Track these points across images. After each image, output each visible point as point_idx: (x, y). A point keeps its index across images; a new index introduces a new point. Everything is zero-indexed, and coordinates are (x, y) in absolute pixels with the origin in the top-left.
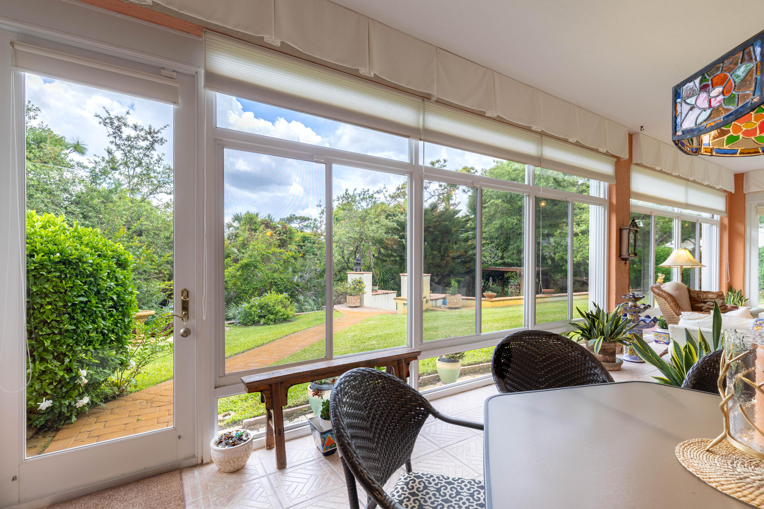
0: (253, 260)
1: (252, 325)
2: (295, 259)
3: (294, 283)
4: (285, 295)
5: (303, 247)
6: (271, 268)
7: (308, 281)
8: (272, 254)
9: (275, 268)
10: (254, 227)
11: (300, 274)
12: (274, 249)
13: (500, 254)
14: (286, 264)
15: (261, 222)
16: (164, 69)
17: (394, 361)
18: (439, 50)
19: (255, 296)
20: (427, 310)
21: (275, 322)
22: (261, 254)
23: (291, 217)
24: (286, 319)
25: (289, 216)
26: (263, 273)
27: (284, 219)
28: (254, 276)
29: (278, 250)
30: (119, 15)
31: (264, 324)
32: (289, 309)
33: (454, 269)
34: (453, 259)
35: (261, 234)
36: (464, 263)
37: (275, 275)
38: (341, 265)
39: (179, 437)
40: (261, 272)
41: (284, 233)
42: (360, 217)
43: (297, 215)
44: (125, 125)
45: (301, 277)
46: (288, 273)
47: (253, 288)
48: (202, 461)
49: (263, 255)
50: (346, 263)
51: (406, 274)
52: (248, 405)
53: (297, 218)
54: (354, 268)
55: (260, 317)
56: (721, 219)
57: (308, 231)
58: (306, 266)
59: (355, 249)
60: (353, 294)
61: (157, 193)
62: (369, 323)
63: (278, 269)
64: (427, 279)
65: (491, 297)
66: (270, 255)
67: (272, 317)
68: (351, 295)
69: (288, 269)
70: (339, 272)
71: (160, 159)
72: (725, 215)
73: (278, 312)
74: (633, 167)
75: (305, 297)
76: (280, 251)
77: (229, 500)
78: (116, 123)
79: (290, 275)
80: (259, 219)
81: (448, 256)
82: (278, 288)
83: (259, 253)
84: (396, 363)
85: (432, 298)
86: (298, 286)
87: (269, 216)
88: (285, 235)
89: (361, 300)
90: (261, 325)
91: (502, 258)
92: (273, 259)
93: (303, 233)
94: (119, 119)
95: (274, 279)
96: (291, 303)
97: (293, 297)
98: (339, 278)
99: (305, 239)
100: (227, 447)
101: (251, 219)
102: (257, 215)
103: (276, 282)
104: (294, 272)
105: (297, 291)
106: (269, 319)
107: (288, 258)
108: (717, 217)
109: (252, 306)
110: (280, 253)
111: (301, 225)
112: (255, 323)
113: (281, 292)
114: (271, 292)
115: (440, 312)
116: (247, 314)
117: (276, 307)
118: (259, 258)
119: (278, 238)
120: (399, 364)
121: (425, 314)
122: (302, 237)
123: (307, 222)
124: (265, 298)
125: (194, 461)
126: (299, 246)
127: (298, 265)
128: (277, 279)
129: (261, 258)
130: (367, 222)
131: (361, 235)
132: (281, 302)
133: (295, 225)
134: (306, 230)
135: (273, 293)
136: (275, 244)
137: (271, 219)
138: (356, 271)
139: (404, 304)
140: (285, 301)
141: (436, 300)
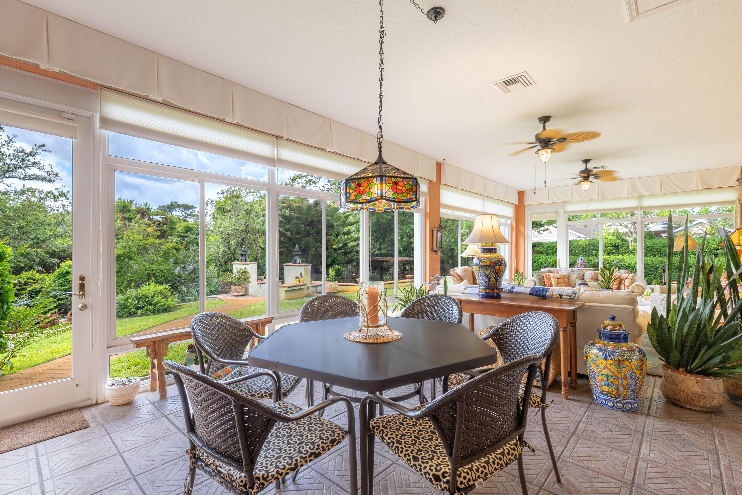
0: (127, 251)
1: (128, 317)
2: (177, 250)
3: (176, 275)
4: (165, 286)
5: (186, 239)
6: (149, 260)
7: (191, 272)
8: (150, 245)
9: (154, 259)
10: (128, 216)
11: (182, 265)
12: (152, 240)
13: (378, 246)
14: (167, 255)
15: (136, 211)
16: (64, 112)
17: (253, 324)
18: (288, 105)
19: (131, 288)
20: (308, 296)
21: (154, 312)
22: (137, 245)
23: (172, 205)
24: (166, 310)
25: (169, 203)
26: (139, 264)
27: (163, 207)
28: (128, 268)
29: (158, 241)
30: (27, 73)
31: (142, 315)
32: (169, 300)
33: (336, 259)
34: (335, 250)
35: (137, 224)
36: (346, 253)
37: (154, 266)
38: (227, 256)
39: (77, 386)
40: (137, 263)
41: (165, 224)
42: (246, 211)
43: (180, 203)
45: (183, 268)
46: (169, 265)
47: (128, 281)
48: (97, 402)
49: (140, 246)
50: (233, 254)
52: (131, 371)
53: (179, 206)
54: (240, 259)
55: (137, 308)
56: (511, 222)
57: (191, 221)
58: (189, 257)
59: (241, 241)
60: (238, 283)
61: (6, 178)
62: (251, 308)
63: (158, 261)
64: (307, 268)
66: (148, 246)
67: (150, 308)
68: (236, 284)
69: (168, 260)
70: (225, 263)
71: (11, 140)
72: (513, 220)
73: (157, 303)
74: (442, 187)
75: (188, 287)
76: (160, 241)
77: (123, 417)
79: (171, 267)
80: (134, 208)
81: (331, 248)
82: (157, 280)
83: (135, 244)
84: (255, 326)
85: (312, 285)
86: (180, 277)
87: (146, 204)
88: (165, 226)
89: (246, 289)
90: (139, 316)
91: (380, 249)
92: (152, 250)
93: (186, 223)
95: (153, 270)
96: (172, 293)
97: (174, 287)
98: (225, 269)
99: (188, 229)
100: (119, 387)
101: (124, 206)
102: (131, 202)
103: (155, 274)
104: (176, 263)
105: (179, 282)
106: (147, 310)
107: (168, 249)
108: (509, 222)
109: (128, 298)
110: (160, 244)
111: (184, 214)
112: (131, 315)
113: (161, 283)
114: (149, 284)
116: (121, 306)
117: (155, 298)
118: (134, 249)
119: (157, 228)
120: (257, 327)
122: (184, 227)
123: (191, 211)
124: (142, 289)
125: (89, 402)
126: (181, 236)
127: (180, 256)
128: (156, 270)
129: (137, 249)
130: (252, 215)
131: (247, 227)
132: (161, 293)
133: (177, 213)
134: (190, 219)
135: (151, 284)
136: (153, 235)
137: (148, 208)
138: (241, 261)
139: (286, 291)
140: (165, 292)
141: (316, 286)
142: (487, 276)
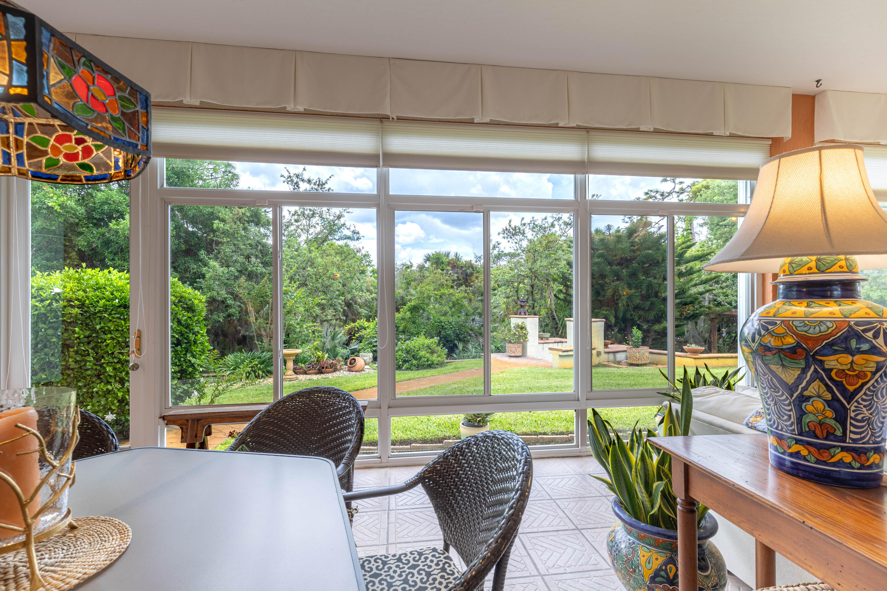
3: (468, 328)
4: (436, 339)
6: (440, 311)
11: (473, 317)
15: (448, 262)
20: (599, 365)
21: (419, 367)
24: (429, 366)
28: (422, 319)
31: (407, 369)
32: (436, 355)
37: (442, 318)
44: (303, 180)
45: (473, 320)
51: (572, 319)
54: (519, 311)
55: (405, 361)
59: (531, 289)
60: (513, 341)
64: (598, 326)
65: (695, 352)
67: (415, 362)
68: (510, 342)
73: (422, 358)
78: (295, 180)
79: (461, 319)
80: (448, 259)
85: (607, 350)
89: (524, 349)
94: (297, 176)
96: (441, 348)
101: (438, 259)
102: (449, 254)
104: (467, 315)
106: (412, 364)
107: (458, 300)
109: (399, 350)
112: (399, 368)
113: (432, 337)
115: (612, 369)
117: (421, 352)
121: (594, 370)
132: (429, 347)
137: (458, 259)
138: (520, 314)
139: (560, 356)
140: (434, 346)
141: (614, 353)
142: (791, 390)
